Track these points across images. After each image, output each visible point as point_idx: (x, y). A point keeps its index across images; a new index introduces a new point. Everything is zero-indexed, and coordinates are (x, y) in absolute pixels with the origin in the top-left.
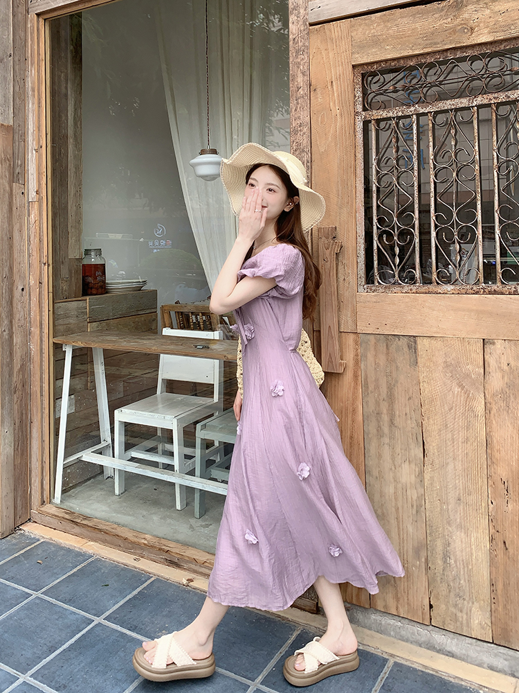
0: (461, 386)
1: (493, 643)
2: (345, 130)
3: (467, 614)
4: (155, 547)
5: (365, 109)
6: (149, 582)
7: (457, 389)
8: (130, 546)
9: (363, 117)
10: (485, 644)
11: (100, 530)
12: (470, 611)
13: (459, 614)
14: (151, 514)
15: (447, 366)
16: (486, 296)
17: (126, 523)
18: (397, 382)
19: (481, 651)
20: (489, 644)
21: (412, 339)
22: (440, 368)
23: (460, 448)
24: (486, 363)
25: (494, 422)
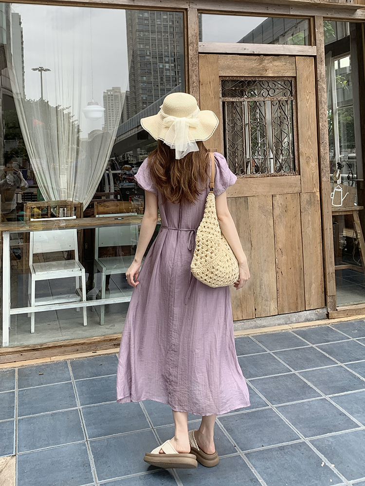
0: (265, 215)
3: (269, 307)
5: (223, 96)
7: (263, 217)
9: (222, 100)
13: (266, 308)
15: (260, 208)
18: (240, 218)
19: (274, 320)
20: (277, 316)
21: (246, 198)
23: (265, 240)
24: (273, 204)
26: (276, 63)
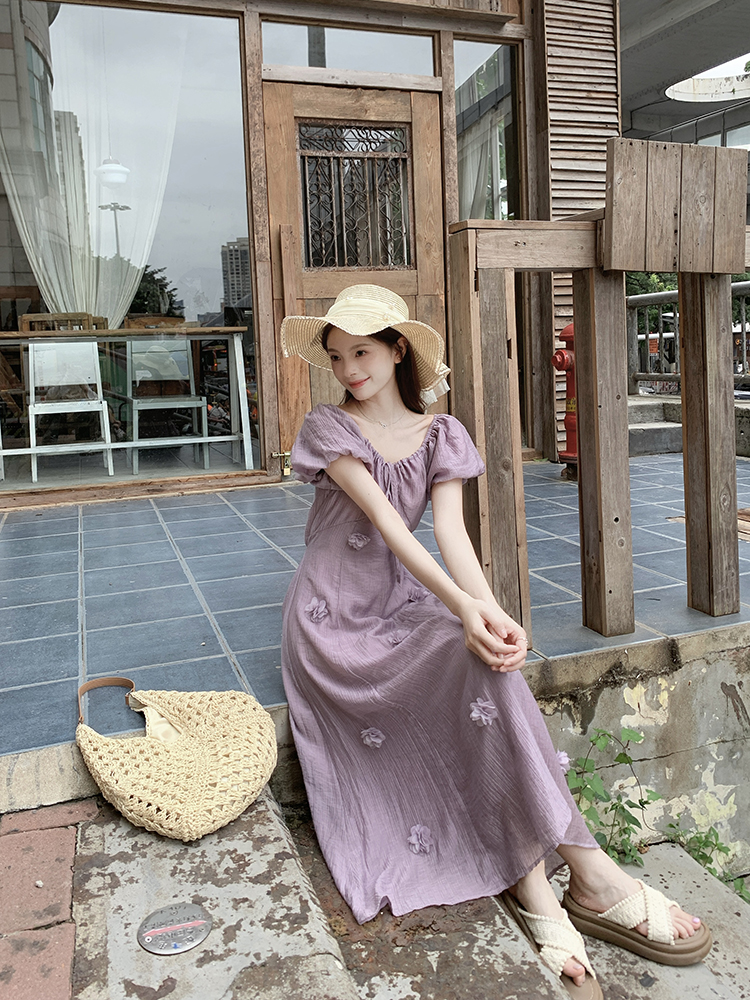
5: (302, 148)
9: (301, 153)
26: (382, 101)
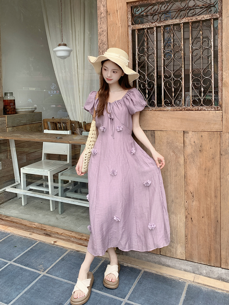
0: (174, 152)
1: (186, 260)
2: (123, 34)
3: (175, 249)
4: (39, 228)
5: (132, 24)
6: (36, 244)
7: (172, 154)
8: (28, 228)
9: (132, 28)
10: (183, 261)
11: (14, 222)
12: (177, 248)
13: (172, 249)
14: (38, 213)
15: (168, 143)
16: (185, 111)
17: (26, 218)
19: (181, 264)
20: (184, 261)
21: (153, 132)
22: (165, 144)
23: (173, 179)
24: (185, 142)
25: (188, 167)
